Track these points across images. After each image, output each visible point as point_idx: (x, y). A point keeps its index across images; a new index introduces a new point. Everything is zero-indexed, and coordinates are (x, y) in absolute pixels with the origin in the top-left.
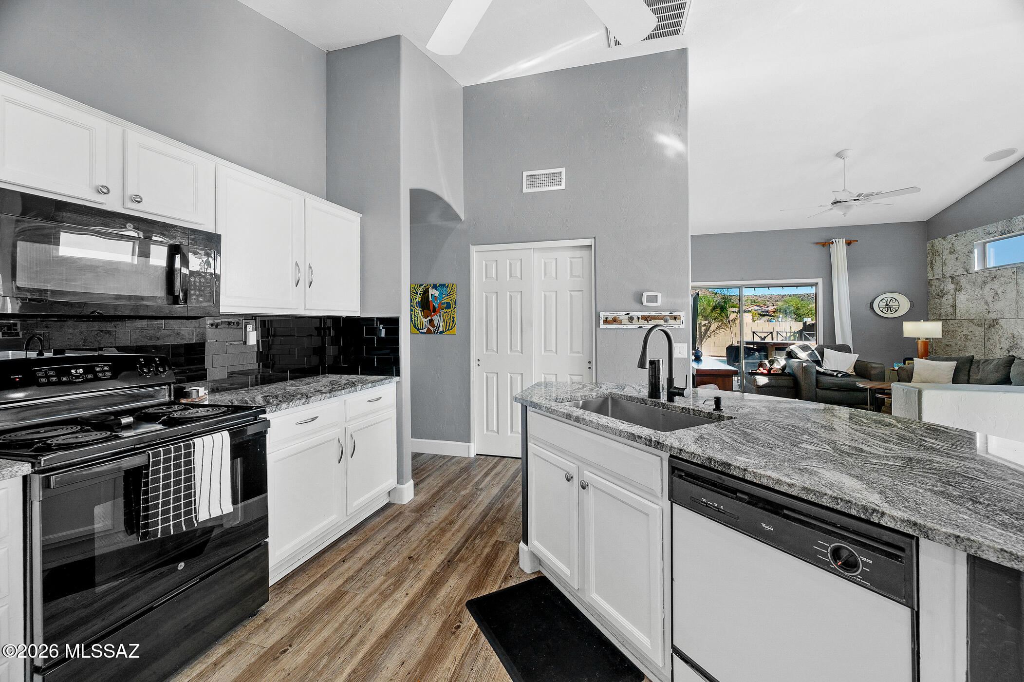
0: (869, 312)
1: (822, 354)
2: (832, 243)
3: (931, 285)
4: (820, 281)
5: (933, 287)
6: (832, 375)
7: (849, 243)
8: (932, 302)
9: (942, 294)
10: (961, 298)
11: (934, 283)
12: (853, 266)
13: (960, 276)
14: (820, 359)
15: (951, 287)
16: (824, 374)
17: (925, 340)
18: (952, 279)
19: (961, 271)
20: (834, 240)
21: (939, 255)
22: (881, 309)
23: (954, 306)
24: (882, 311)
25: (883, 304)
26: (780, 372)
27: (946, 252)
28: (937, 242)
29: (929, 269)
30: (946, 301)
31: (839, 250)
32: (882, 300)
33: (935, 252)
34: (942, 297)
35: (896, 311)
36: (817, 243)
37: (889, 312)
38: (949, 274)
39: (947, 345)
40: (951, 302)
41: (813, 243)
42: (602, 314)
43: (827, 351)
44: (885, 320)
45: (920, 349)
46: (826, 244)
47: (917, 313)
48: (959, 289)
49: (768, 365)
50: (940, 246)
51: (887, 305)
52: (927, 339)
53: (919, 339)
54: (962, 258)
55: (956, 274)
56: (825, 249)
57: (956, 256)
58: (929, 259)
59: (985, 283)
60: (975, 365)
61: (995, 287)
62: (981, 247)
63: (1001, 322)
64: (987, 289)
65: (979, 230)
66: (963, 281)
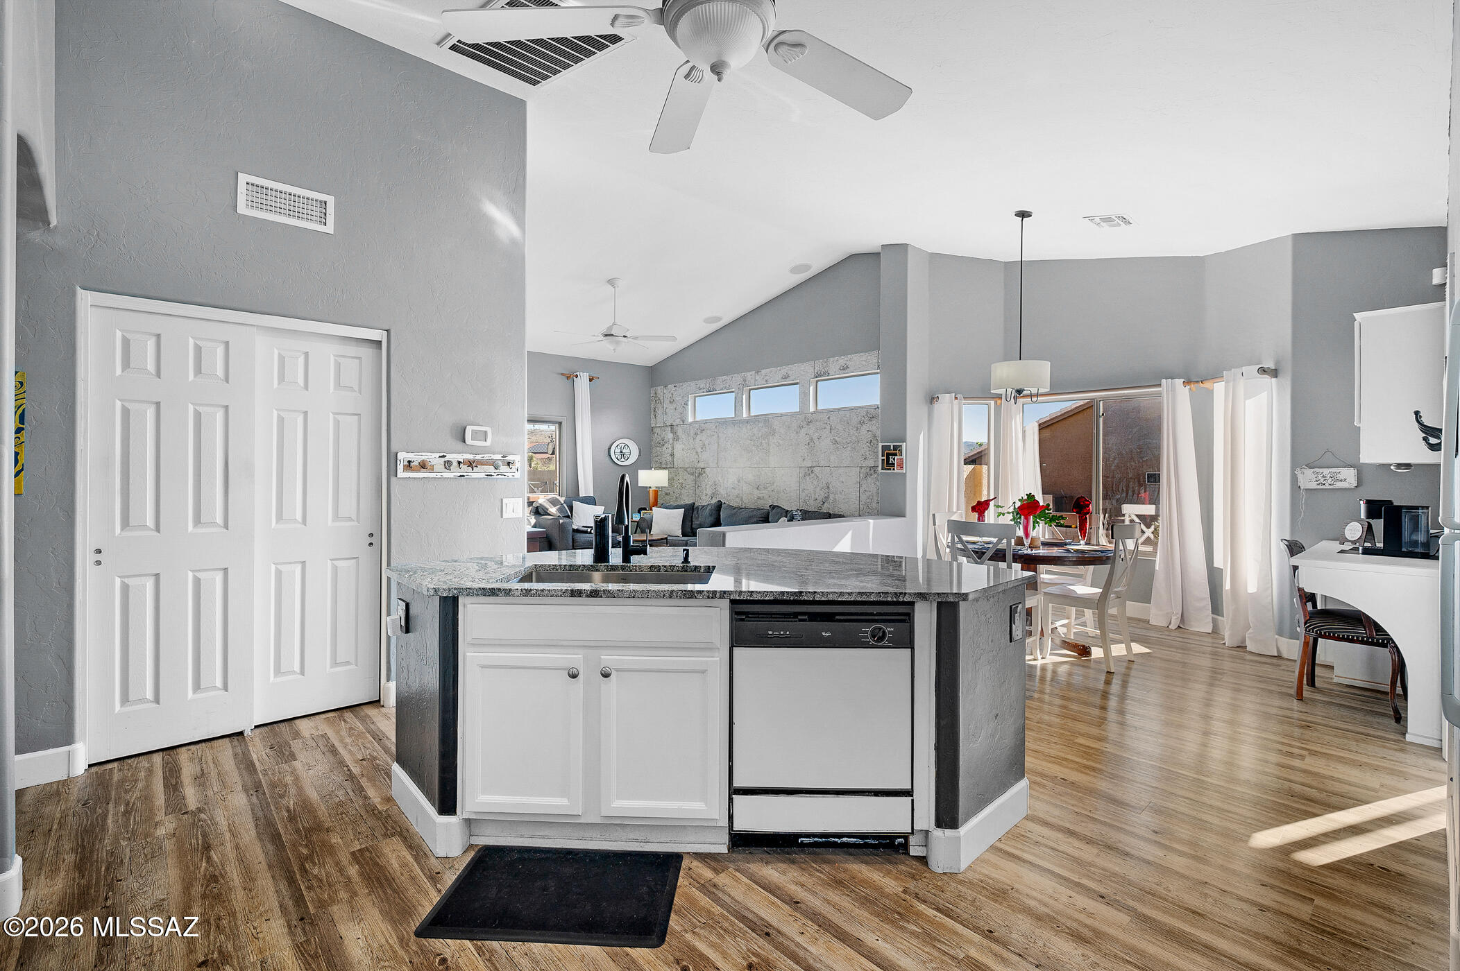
0: (607, 459)
1: (571, 508)
2: (577, 376)
3: (654, 433)
4: (564, 420)
5: (656, 435)
6: (586, 532)
7: (591, 380)
8: (654, 451)
9: (662, 443)
10: (679, 447)
11: (657, 430)
12: (597, 406)
13: (677, 425)
14: (570, 514)
15: (670, 436)
16: (578, 531)
17: (655, 489)
18: (671, 428)
19: (678, 421)
20: (578, 373)
21: (661, 403)
22: (617, 456)
23: (672, 455)
24: (617, 458)
25: (618, 451)
27: (667, 401)
28: (660, 389)
29: (652, 416)
30: (666, 449)
31: (582, 383)
32: (617, 446)
33: (658, 401)
34: (663, 445)
35: (629, 458)
36: (562, 374)
37: (623, 460)
38: (668, 423)
39: (666, 494)
40: (670, 451)
41: (558, 374)
42: (401, 456)
43: (575, 504)
44: (620, 468)
45: (651, 499)
46: (570, 377)
47: (647, 460)
48: (676, 439)
50: (662, 394)
51: (621, 452)
52: (657, 487)
53: (650, 487)
54: (679, 409)
55: (674, 424)
56: (569, 382)
57: (675, 406)
58: (652, 406)
59: (696, 434)
60: (695, 512)
61: (704, 438)
62: (693, 400)
63: (707, 471)
64: (697, 440)
65: (693, 384)
66: (680, 431)
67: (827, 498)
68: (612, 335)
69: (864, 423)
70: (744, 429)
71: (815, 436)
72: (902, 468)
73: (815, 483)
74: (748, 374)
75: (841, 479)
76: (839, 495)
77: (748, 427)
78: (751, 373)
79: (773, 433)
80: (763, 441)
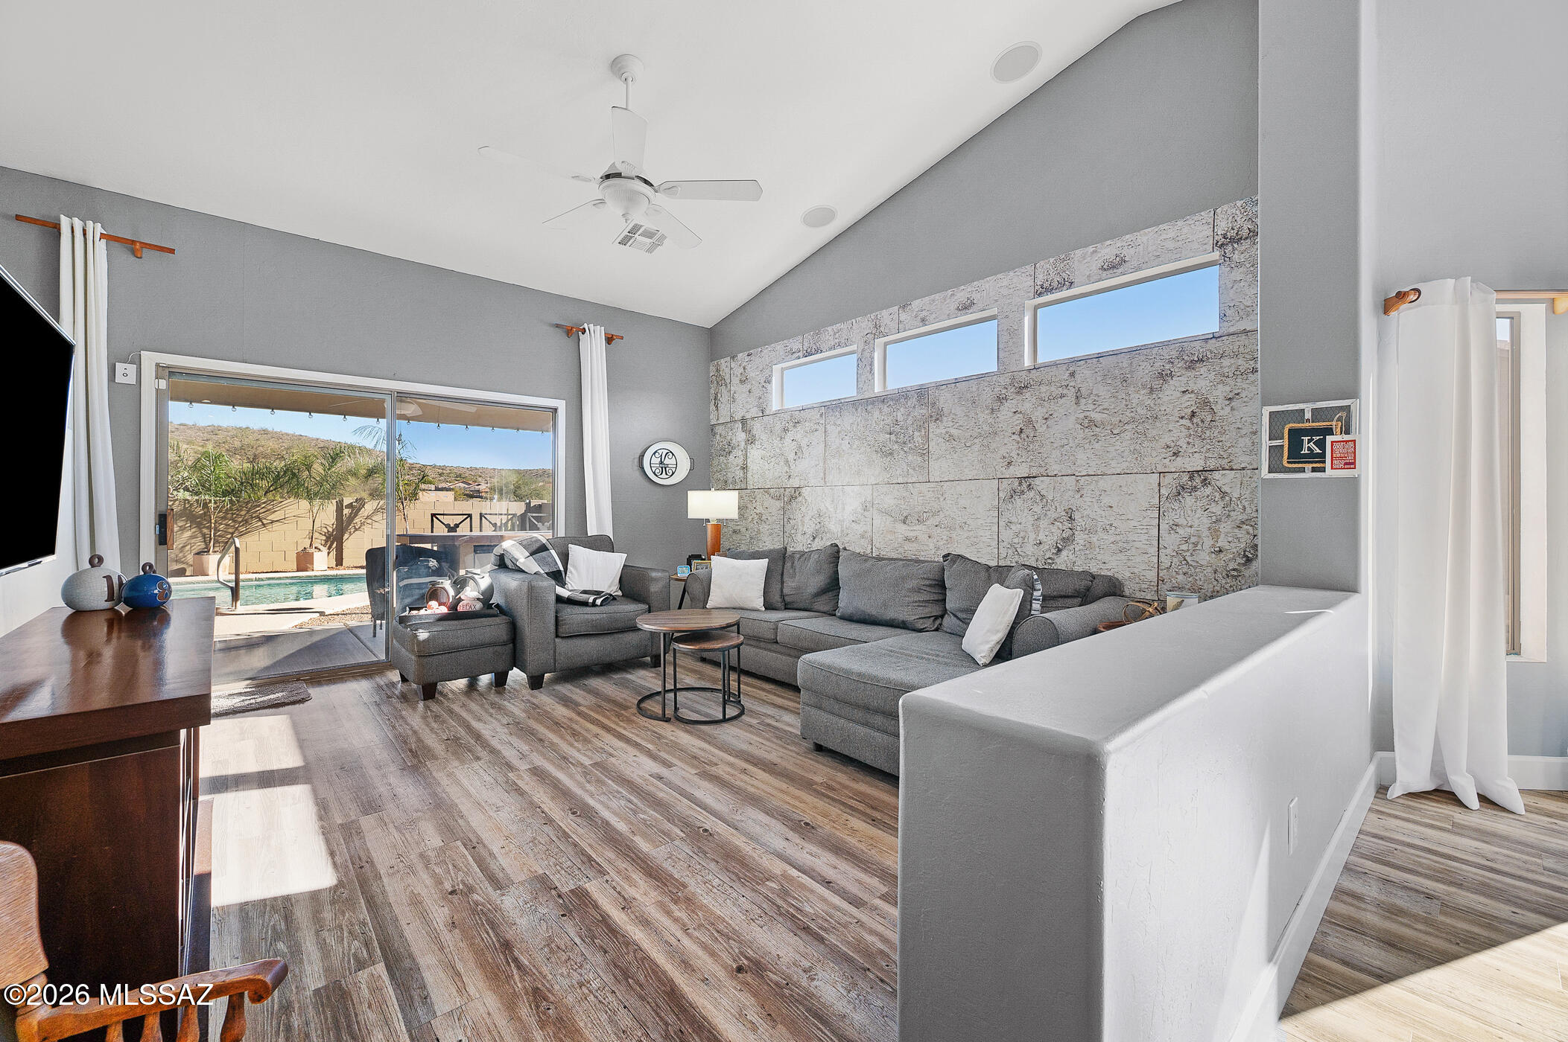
0: (637, 474)
1: (565, 557)
2: (584, 331)
3: (714, 435)
4: (561, 405)
5: (718, 437)
6: (585, 604)
7: (609, 340)
8: (715, 462)
9: (728, 450)
10: (755, 453)
11: (719, 430)
12: (615, 386)
13: (753, 418)
14: (562, 569)
15: (741, 436)
16: (570, 601)
17: (715, 523)
18: (743, 424)
19: (754, 412)
20: (586, 326)
21: (726, 385)
22: (654, 469)
23: (744, 468)
24: (654, 473)
25: (656, 461)
26: (479, 606)
27: (736, 381)
28: (724, 364)
29: (712, 407)
30: (735, 460)
31: (593, 347)
32: (654, 453)
33: (720, 381)
34: (730, 452)
35: (673, 473)
36: (558, 326)
37: (664, 475)
38: (738, 417)
39: (735, 532)
40: (740, 461)
41: (550, 325)
43: (575, 551)
44: (658, 488)
45: (709, 543)
46: (573, 332)
47: (703, 477)
48: (751, 441)
49: (452, 593)
50: (727, 370)
51: (661, 462)
52: (719, 521)
53: (708, 521)
54: (757, 392)
55: (748, 416)
56: (569, 342)
57: (749, 387)
58: (712, 391)
59: (786, 430)
60: (788, 565)
61: (798, 437)
62: (779, 374)
63: (805, 492)
64: (788, 440)
65: (779, 346)
66: (757, 428)
67: (1068, 540)
68: (618, 175)
69: (1171, 375)
70: (876, 414)
71: (1038, 415)
72: (1351, 464)
73: (1037, 509)
74: (885, 313)
75: (1106, 500)
76: (1102, 535)
77: (886, 409)
78: (891, 310)
79: (938, 417)
80: (917, 434)
